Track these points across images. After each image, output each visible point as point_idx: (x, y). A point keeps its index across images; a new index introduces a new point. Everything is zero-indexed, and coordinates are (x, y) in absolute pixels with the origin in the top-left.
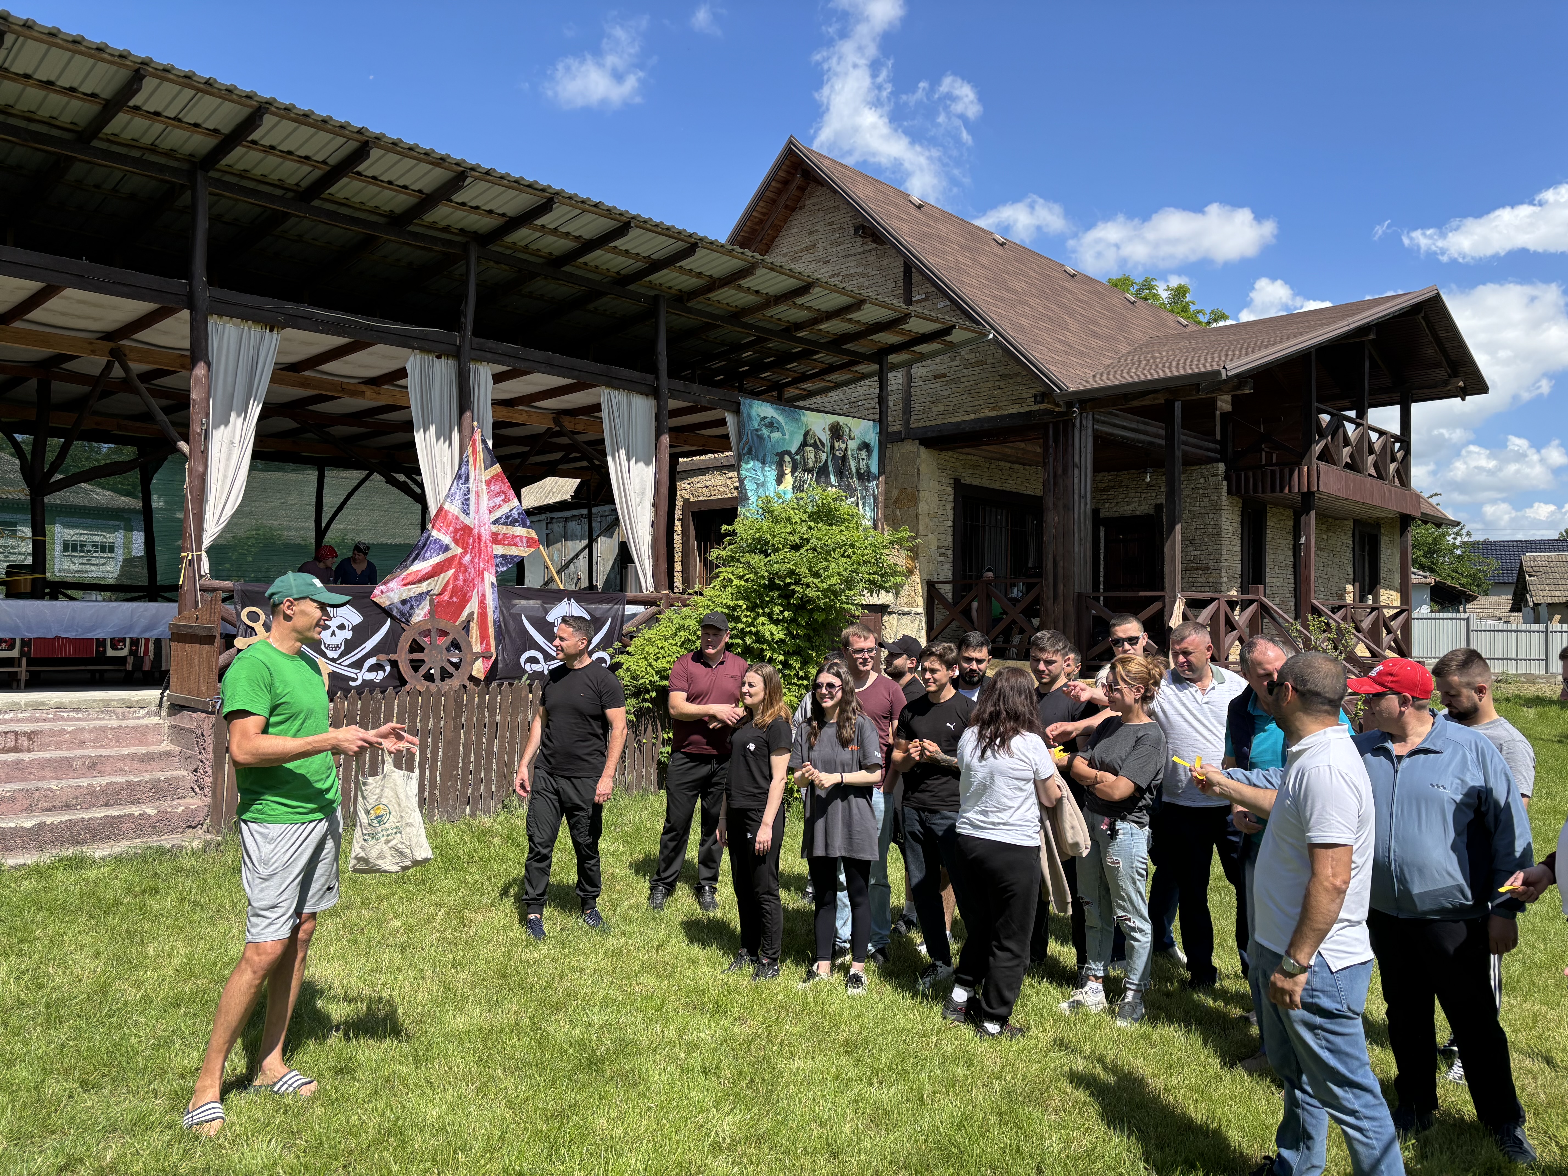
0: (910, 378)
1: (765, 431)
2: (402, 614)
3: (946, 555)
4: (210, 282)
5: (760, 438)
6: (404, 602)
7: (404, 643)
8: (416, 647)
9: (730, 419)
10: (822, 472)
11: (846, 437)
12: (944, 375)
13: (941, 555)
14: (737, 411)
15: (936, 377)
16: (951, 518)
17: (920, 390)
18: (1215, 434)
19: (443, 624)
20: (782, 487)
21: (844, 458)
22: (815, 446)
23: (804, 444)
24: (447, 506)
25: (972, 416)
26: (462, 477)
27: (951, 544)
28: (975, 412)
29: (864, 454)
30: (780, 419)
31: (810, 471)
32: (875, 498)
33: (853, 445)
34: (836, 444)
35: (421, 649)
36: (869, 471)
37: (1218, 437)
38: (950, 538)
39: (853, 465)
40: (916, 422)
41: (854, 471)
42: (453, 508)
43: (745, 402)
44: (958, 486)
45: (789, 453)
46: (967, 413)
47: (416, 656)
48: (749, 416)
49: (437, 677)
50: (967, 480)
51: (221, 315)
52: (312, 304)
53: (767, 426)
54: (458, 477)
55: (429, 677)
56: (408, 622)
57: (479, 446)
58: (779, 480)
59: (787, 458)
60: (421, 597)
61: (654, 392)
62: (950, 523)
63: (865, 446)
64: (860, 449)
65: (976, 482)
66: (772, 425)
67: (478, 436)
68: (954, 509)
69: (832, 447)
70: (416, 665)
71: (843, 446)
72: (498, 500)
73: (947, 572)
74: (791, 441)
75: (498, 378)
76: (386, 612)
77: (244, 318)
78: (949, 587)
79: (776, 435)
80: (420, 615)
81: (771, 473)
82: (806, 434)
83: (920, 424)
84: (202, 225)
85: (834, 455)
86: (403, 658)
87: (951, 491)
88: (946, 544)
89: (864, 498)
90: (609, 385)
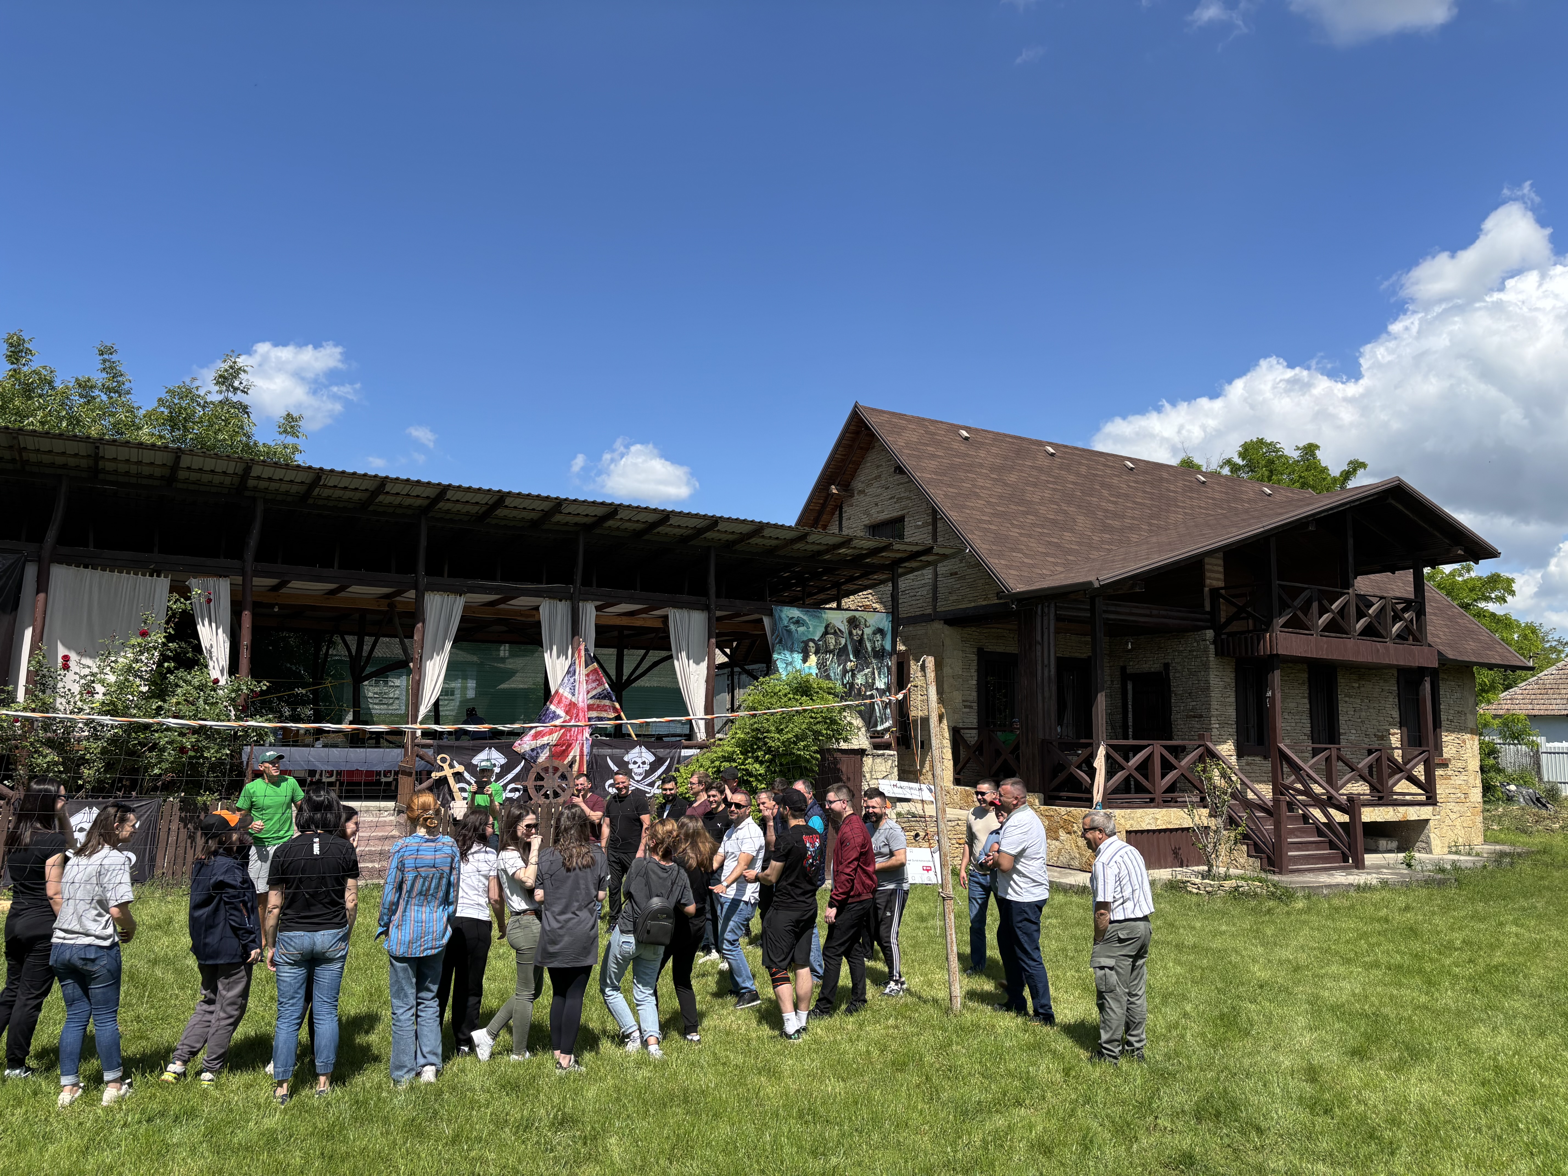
0: (936, 575)
1: (793, 627)
2: (532, 758)
3: (970, 707)
4: (427, 574)
5: (789, 632)
6: (532, 750)
7: (532, 775)
8: (539, 778)
9: (766, 621)
10: (842, 653)
11: (862, 626)
12: (956, 573)
13: (965, 707)
14: (771, 614)
15: (951, 574)
16: (975, 678)
17: (943, 582)
18: (1203, 606)
19: (556, 763)
20: (807, 664)
21: (861, 641)
22: (835, 633)
23: (826, 633)
24: (561, 691)
25: (973, 604)
26: (571, 672)
27: (976, 698)
28: (974, 601)
29: (878, 637)
30: (805, 618)
31: (831, 652)
32: (889, 669)
33: (868, 631)
34: (854, 632)
35: (542, 779)
36: (883, 649)
37: (1208, 608)
38: (975, 694)
39: (869, 645)
40: (942, 607)
41: (870, 649)
42: (565, 692)
43: (776, 609)
44: (981, 653)
45: (813, 640)
46: (970, 602)
47: (539, 783)
48: (780, 618)
49: (551, 796)
50: (990, 648)
51: (432, 591)
52: (483, 579)
53: (794, 623)
54: (568, 672)
55: (546, 796)
56: (535, 762)
57: (583, 653)
58: (805, 660)
59: (811, 644)
60: (543, 747)
61: (706, 608)
62: (975, 682)
63: (880, 631)
64: (874, 633)
65: (1000, 649)
66: (798, 622)
67: (582, 647)
68: (978, 671)
69: (850, 633)
70: (539, 789)
71: (860, 633)
72: (594, 685)
73: (972, 719)
74: (814, 632)
75: (598, 608)
76: (522, 756)
77: (445, 591)
78: (974, 732)
79: (801, 629)
80: (543, 757)
81: (798, 657)
82: (827, 627)
83: (943, 609)
84: (423, 543)
85: (852, 639)
86: (531, 783)
87: (975, 657)
88: (971, 698)
89: (879, 669)
90: (674, 607)
